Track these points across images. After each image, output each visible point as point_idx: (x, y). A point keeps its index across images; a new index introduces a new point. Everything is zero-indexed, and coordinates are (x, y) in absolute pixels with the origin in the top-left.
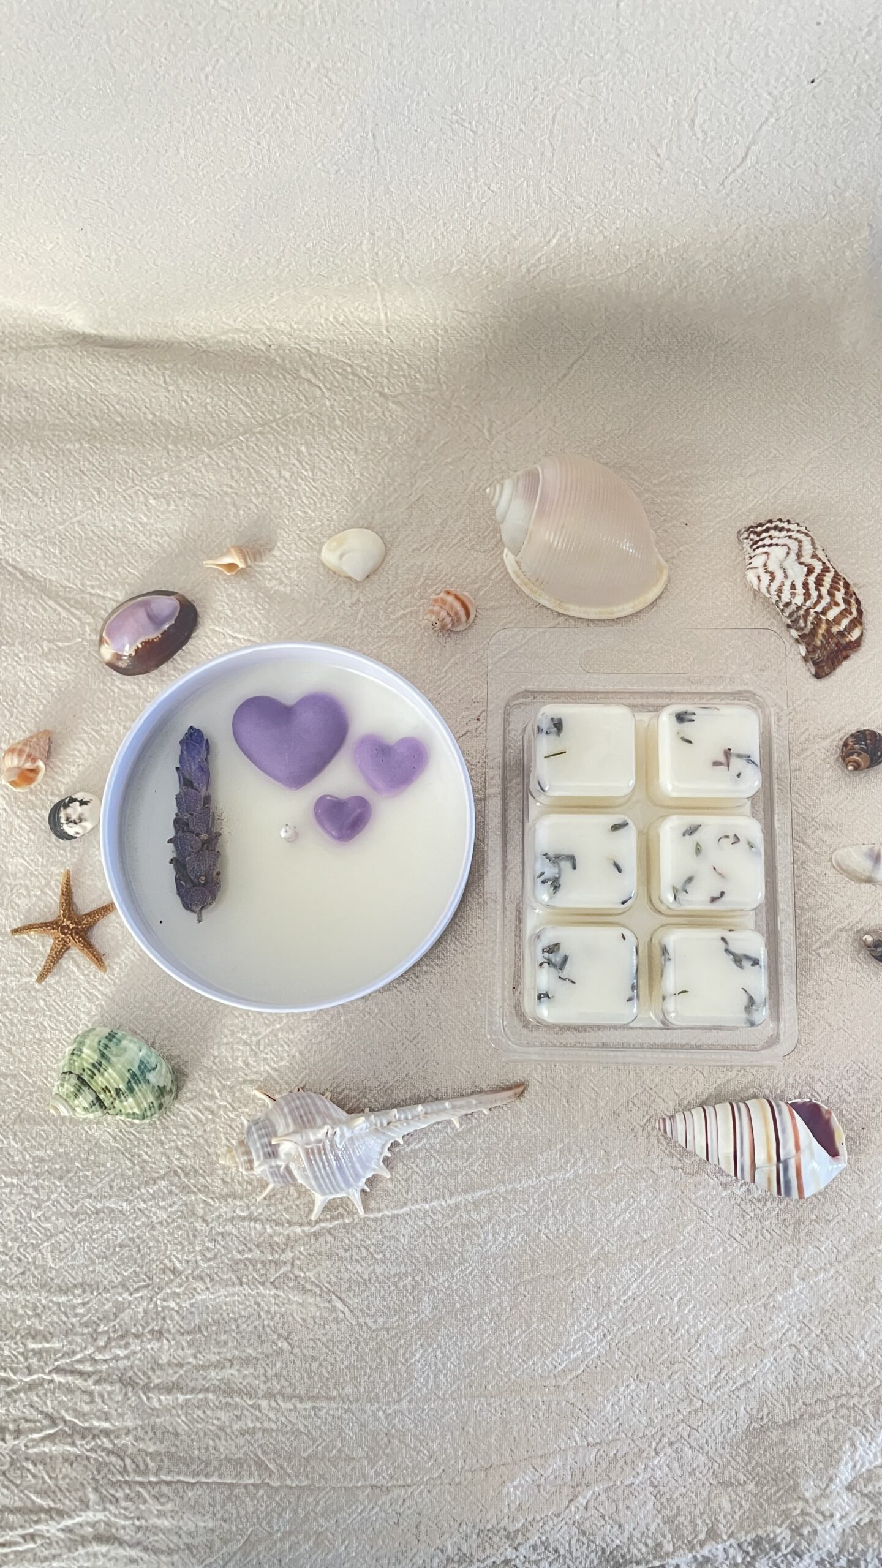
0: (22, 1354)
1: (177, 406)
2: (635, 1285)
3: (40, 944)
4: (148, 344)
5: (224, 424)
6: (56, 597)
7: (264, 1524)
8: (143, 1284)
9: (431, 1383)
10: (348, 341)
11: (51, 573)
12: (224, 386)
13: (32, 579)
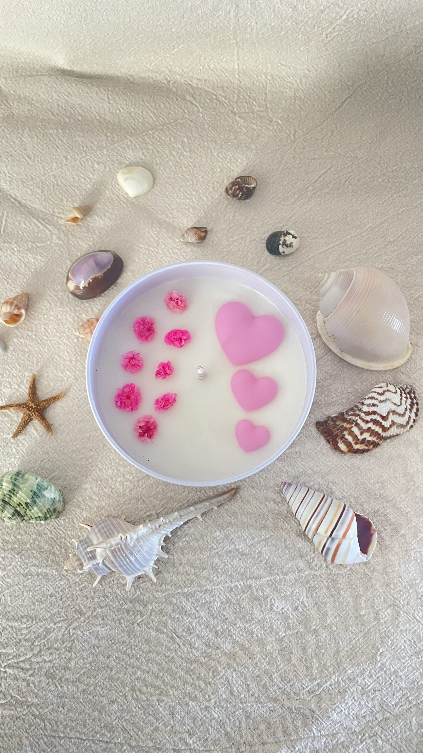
1: (114, 112)
2: (354, 642)
3: (15, 416)
4: (100, 76)
5: (140, 124)
6: (38, 218)
8: (62, 619)
9: (228, 692)
10: (215, 80)
11: (36, 204)
12: (141, 102)
13: (25, 206)
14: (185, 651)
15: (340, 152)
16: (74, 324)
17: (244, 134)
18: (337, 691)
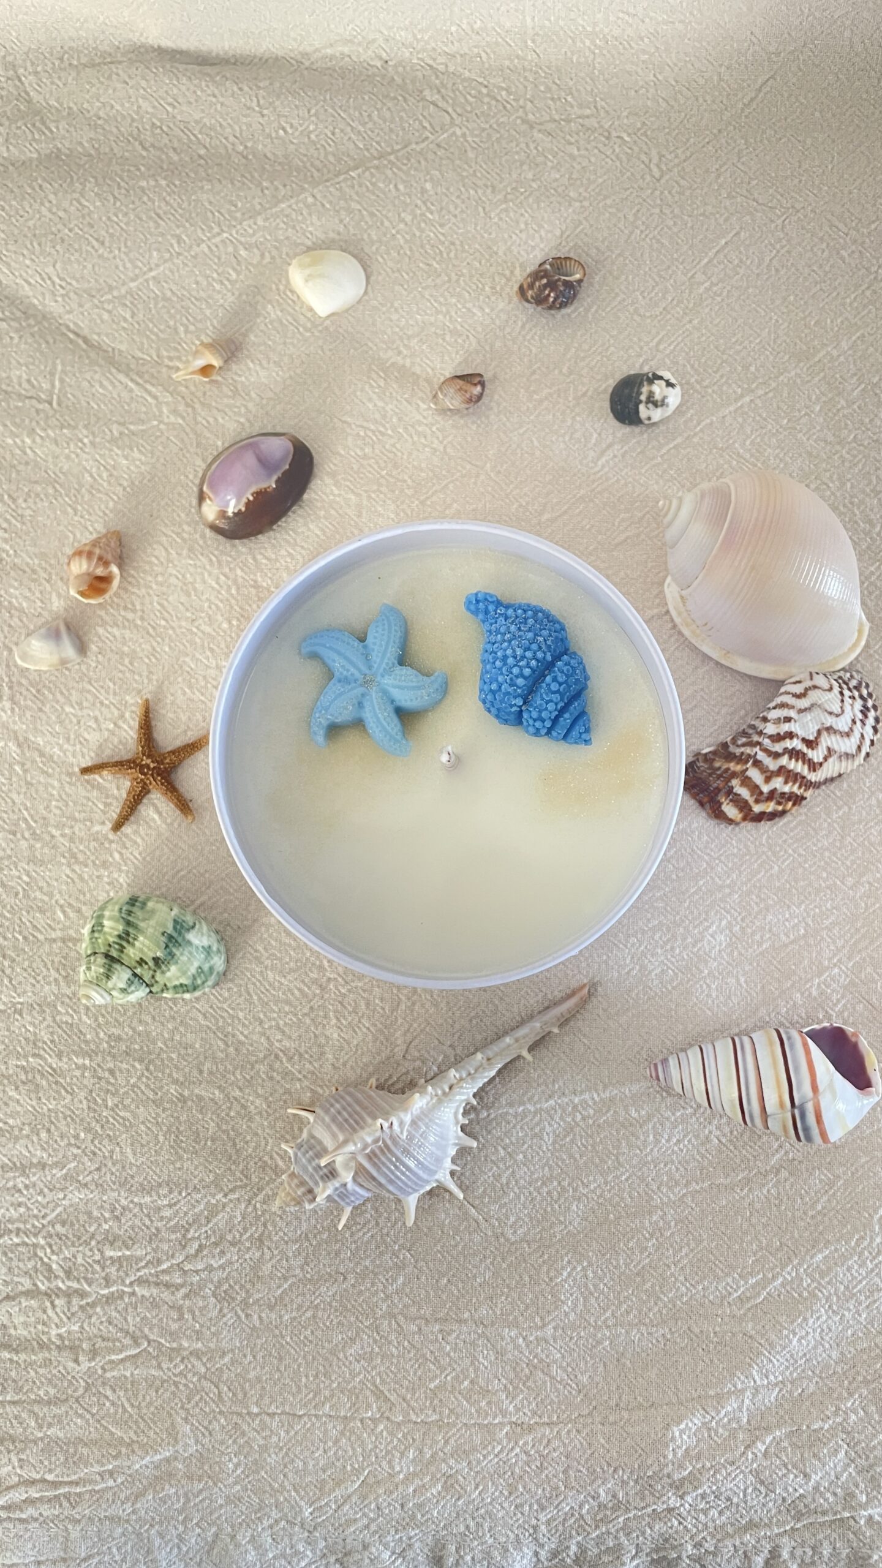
0: (99, 1261)
1: (274, 135)
2: (825, 1198)
3: (114, 786)
4: (237, 59)
5: (331, 158)
6: (127, 372)
7: (384, 1463)
8: (239, 1183)
9: (581, 1307)
10: (483, 55)
11: (121, 342)
12: (331, 110)
13: (98, 348)
14: (490, 1233)
15: (756, 195)
16: (219, 592)
17: (552, 168)
18: (796, 1295)
